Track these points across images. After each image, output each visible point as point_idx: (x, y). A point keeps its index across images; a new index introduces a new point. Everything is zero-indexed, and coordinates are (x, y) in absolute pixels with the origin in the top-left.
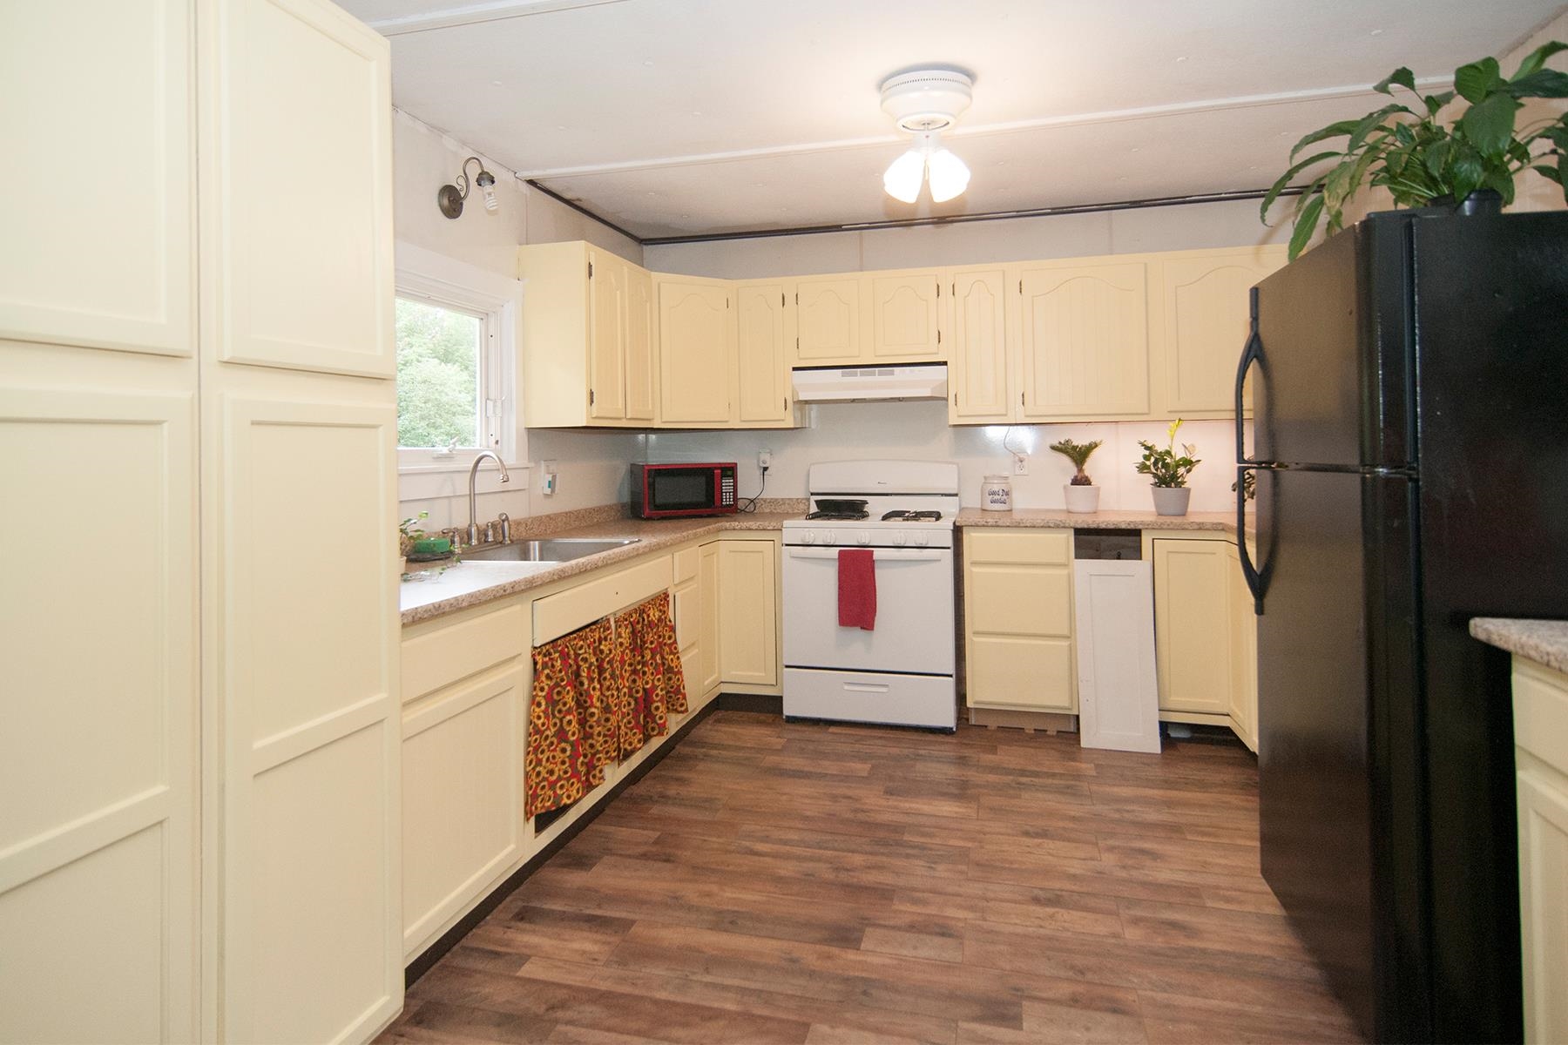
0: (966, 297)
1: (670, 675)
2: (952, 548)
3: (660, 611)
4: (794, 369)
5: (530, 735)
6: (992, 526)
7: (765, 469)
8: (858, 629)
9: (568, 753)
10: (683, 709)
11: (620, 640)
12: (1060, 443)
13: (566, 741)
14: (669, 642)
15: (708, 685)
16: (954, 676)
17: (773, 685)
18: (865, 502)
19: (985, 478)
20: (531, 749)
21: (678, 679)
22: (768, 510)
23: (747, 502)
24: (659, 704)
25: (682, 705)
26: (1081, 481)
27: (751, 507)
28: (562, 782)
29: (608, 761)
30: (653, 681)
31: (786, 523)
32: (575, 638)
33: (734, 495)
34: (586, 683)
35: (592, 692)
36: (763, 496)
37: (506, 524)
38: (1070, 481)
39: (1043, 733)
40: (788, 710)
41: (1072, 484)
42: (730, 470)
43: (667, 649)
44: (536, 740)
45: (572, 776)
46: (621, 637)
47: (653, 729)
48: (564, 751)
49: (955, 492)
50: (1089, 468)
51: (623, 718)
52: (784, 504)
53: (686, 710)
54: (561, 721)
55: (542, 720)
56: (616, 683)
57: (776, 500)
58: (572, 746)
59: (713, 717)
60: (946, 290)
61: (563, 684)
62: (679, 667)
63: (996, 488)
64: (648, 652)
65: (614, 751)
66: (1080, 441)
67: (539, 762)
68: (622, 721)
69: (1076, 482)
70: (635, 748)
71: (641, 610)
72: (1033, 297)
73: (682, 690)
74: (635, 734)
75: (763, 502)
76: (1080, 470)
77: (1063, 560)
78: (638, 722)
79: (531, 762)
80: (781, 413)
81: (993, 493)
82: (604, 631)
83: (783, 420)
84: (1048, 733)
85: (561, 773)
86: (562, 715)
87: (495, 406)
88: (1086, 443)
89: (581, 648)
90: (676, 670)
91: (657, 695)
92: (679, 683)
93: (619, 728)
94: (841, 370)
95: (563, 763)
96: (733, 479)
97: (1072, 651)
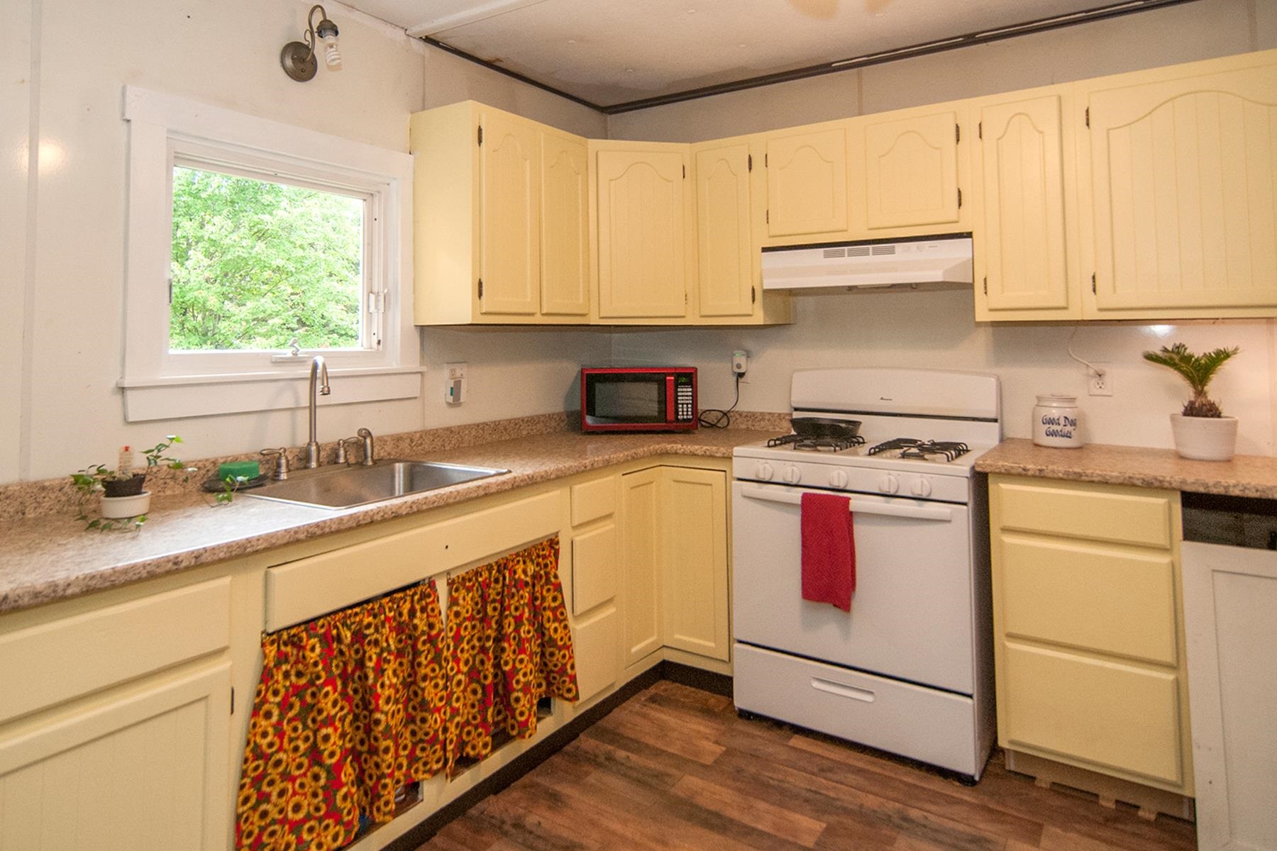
0: (999, 139)
1: (552, 649)
2: (971, 505)
3: (538, 564)
4: (765, 250)
5: (246, 761)
6: (1034, 476)
7: (741, 375)
8: (831, 605)
9: (322, 782)
10: (570, 696)
11: (455, 608)
12: (1165, 350)
13: (321, 764)
14: (553, 605)
15: (636, 653)
16: (975, 697)
17: (723, 661)
18: (857, 424)
19: (1039, 398)
20: (247, 780)
21: (564, 656)
22: (743, 426)
23: (720, 415)
24: (520, 694)
25: (569, 690)
26: (1201, 409)
27: (724, 421)
28: (312, 823)
29: (426, 776)
30: (514, 661)
31: (737, 450)
32: (356, 614)
33: (692, 408)
34: (371, 676)
35: (379, 690)
36: (740, 408)
37: (368, 441)
38: (1182, 409)
39: (1132, 810)
40: (742, 700)
41: (1185, 414)
42: (688, 377)
43: (549, 614)
44: (256, 768)
45: (327, 816)
46: (458, 604)
47: (513, 727)
48: (316, 777)
49: (993, 416)
50: (1215, 390)
51: (453, 717)
52: (763, 419)
53: (576, 698)
54: (315, 733)
55: (269, 739)
56: (441, 667)
57: (754, 414)
58: (328, 772)
59: (643, 696)
60: (969, 133)
61: (318, 682)
62: (566, 639)
63: (1054, 413)
64: (511, 619)
65: (438, 762)
66: (1199, 345)
67: (263, 798)
68: (451, 720)
69: (1191, 411)
70: (478, 754)
71: (503, 565)
72: (1109, 130)
73: (569, 671)
74: (480, 735)
75: (738, 417)
76: (1200, 393)
77: (1162, 540)
78: (484, 719)
79: (246, 800)
80: (746, 306)
81: (1051, 421)
82: (420, 600)
83: (750, 315)
84: (1141, 813)
85: (312, 809)
86: (316, 727)
87: (377, 301)
88: (1210, 349)
89: (369, 626)
90: (560, 643)
91: (518, 682)
92: (564, 661)
93: (445, 730)
94: (822, 250)
95: (315, 795)
96: (692, 387)
97: (1180, 692)
